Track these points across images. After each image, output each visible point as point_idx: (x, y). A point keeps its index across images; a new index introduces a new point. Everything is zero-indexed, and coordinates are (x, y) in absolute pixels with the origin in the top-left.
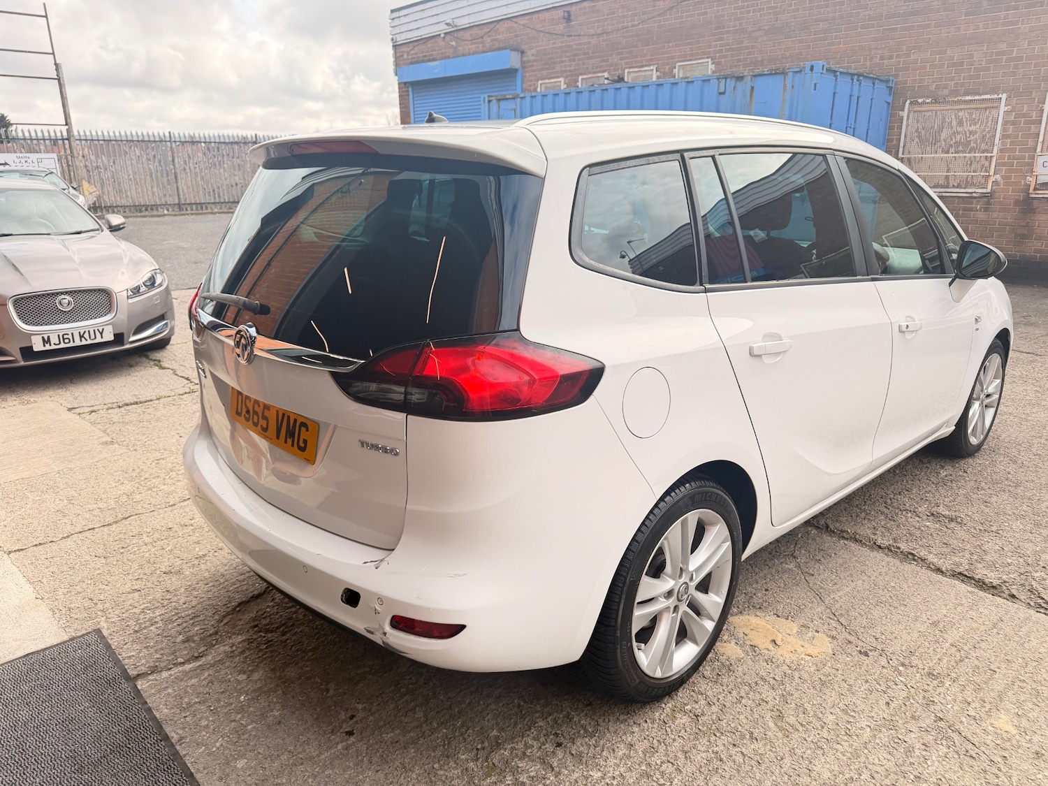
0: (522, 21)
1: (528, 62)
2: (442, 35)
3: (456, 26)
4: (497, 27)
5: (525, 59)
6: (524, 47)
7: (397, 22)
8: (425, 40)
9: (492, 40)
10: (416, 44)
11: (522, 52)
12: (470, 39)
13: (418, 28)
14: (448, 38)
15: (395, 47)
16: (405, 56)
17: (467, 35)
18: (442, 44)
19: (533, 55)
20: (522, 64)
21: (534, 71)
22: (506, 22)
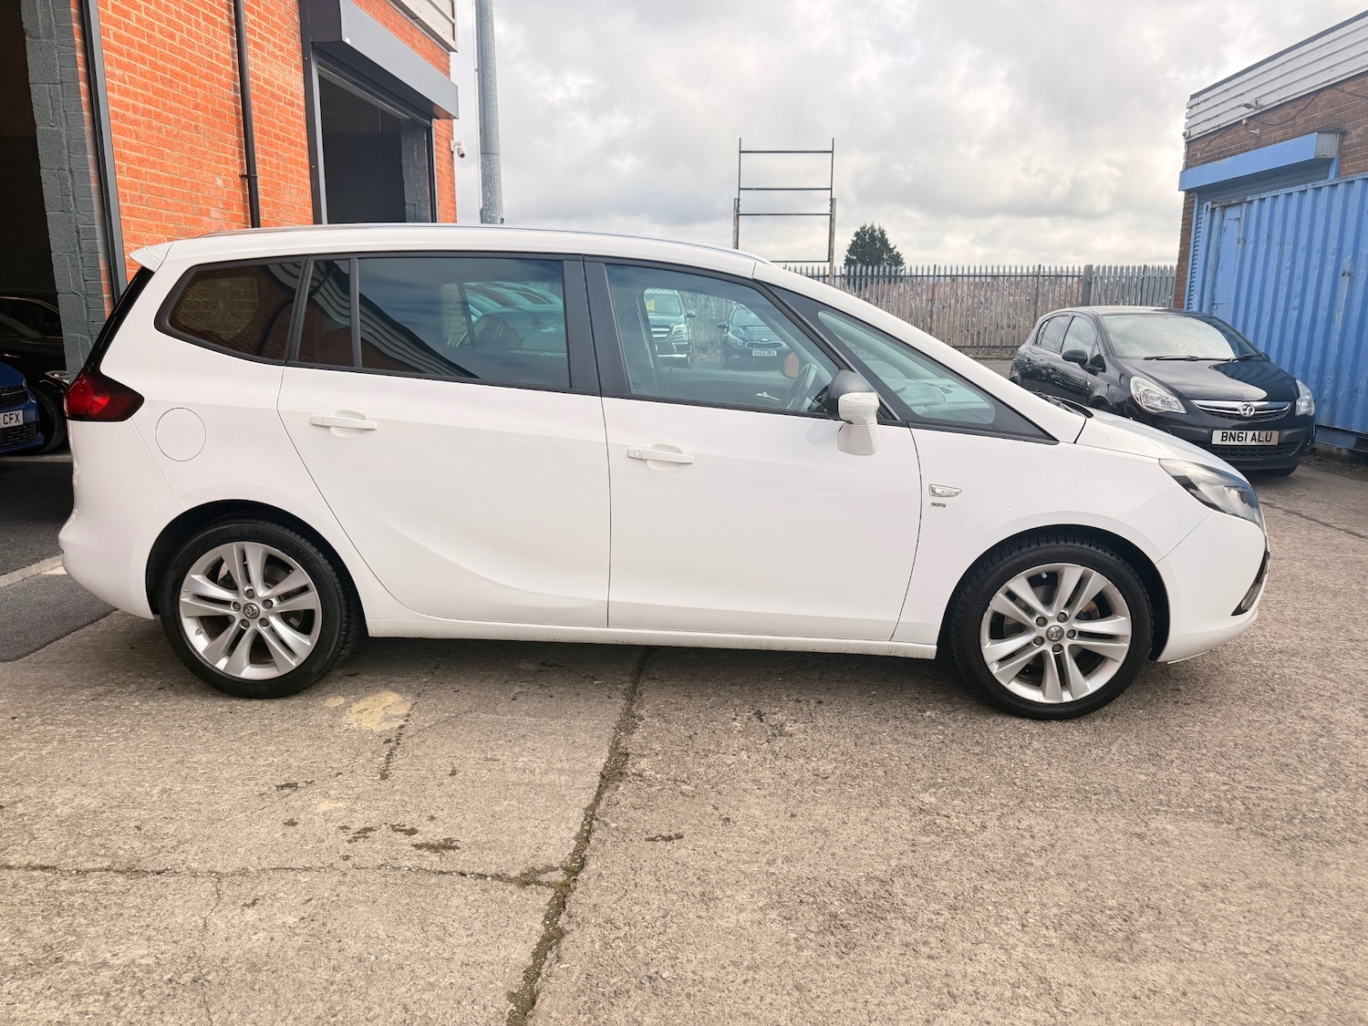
0: (1350, 88)
1: (1350, 147)
2: (1244, 122)
3: (1262, 107)
4: (1315, 101)
5: (1345, 143)
6: (1347, 126)
7: (1195, 110)
8: (1223, 131)
9: (1306, 121)
10: (1212, 137)
11: (1344, 134)
12: (1279, 122)
13: (1217, 116)
14: (1253, 123)
15: (1189, 144)
16: (1198, 156)
17: (1275, 118)
18: (1243, 133)
19: (1358, 136)
20: (1340, 151)
21: (1356, 159)
22: (1327, 92)
